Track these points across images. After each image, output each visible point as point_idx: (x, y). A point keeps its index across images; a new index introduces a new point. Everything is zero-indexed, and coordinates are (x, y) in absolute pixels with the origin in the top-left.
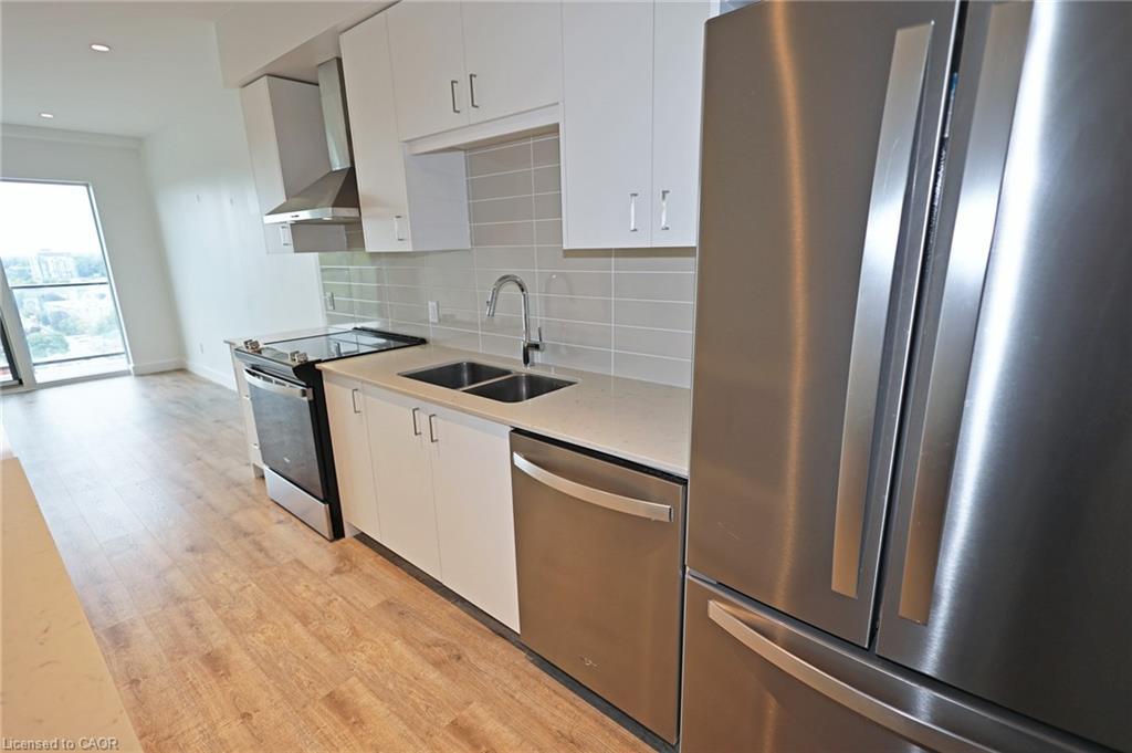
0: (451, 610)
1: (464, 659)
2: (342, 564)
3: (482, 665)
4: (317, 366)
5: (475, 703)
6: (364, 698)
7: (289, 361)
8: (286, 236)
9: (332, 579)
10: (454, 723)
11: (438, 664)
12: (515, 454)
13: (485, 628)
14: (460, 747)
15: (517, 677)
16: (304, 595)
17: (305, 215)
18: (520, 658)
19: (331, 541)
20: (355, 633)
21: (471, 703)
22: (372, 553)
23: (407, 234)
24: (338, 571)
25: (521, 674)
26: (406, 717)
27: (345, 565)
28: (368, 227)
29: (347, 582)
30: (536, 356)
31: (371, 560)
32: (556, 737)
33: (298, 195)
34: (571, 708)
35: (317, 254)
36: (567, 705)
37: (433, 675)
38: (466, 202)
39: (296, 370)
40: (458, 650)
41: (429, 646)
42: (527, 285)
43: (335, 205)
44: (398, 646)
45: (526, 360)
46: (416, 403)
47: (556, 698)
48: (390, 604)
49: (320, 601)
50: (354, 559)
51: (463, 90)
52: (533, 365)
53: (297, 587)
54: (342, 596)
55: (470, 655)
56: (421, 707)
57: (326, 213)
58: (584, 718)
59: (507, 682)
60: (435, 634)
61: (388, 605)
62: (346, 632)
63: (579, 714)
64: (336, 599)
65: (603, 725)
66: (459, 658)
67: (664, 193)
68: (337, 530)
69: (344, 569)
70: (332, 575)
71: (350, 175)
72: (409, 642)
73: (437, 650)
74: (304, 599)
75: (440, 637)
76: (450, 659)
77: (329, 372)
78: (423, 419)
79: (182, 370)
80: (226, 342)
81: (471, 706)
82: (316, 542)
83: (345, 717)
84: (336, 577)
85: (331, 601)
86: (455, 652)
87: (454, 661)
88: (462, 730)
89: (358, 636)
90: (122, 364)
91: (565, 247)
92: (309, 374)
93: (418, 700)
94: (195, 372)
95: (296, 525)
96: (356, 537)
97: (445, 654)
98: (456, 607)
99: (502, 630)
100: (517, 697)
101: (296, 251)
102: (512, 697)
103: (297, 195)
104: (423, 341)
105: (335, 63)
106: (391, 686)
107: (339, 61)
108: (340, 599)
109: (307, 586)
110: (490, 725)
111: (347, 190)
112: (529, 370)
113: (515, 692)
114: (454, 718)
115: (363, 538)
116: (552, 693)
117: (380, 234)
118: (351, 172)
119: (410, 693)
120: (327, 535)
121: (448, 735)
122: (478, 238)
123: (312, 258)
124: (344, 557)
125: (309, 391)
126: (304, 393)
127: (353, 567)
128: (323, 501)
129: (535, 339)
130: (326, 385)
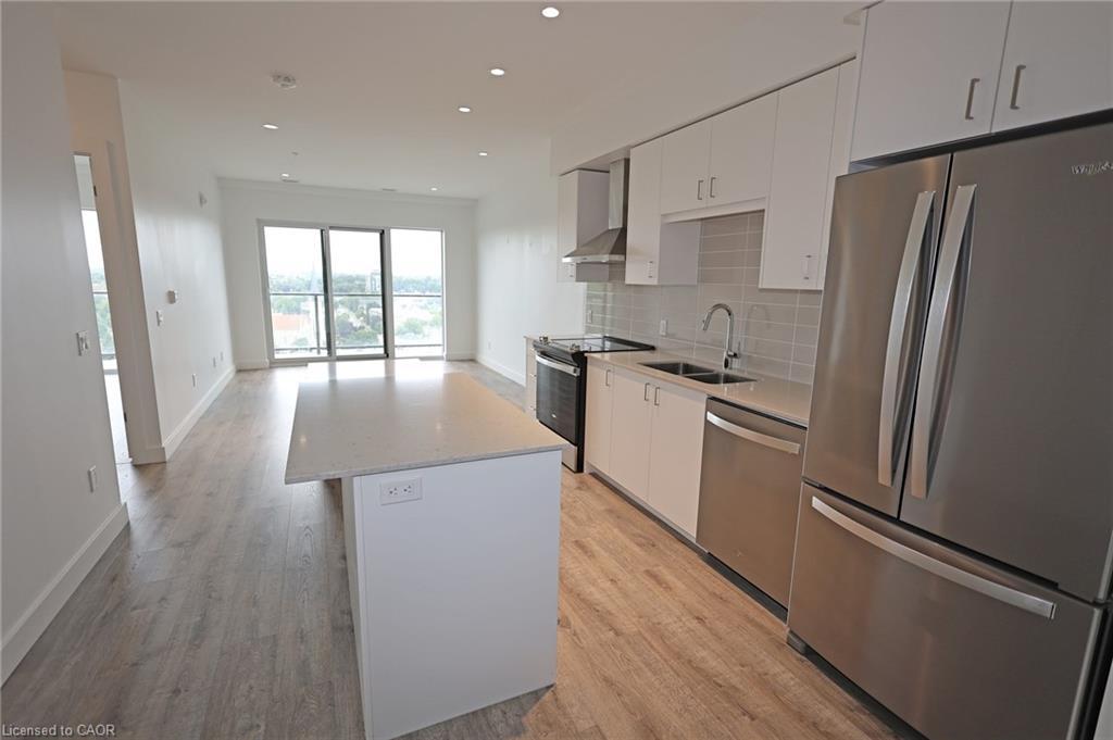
1: (657, 547)
3: (669, 553)
4: (586, 354)
5: (661, 567)
6: (596, 548)
7: (568, 350)
8: (572, 270)
11: (639, 545)
12: (708, 413)
17: (590, 259)
18: (694, 556)
19: (576, 472)
20: (590, 519)
22: (601, 484)
23: (655, 273)
24: (579, 488)
26: (619, 561)
27: (582, 486)
28: (629, 267)
29: (585, 495)
30: (735, 363)
31: (600, 487)
33: (587, 245)
35: (585, 284)
37: (636, 549)
38: (698, 253)
39: (573, 355)
41: (635, 536)
42: (734, 312)
43: (612, 253)
44: (616, 531)
45: (726, 366)
46: (649, 379)
50: (588, 484)
51: (705, 187)
52: (731, 369)
54: (583, 501)
55: (661, 546)
56: (629, 560)
57: (605, 258)
59: (683, 563)
60: (639, 531)
61: (611, 511)
62: (585, 518)
64: (579, 501)
65: (743, 597)
66: (654, 546)
68: (580, 468)
70: (575, 489)
71: (623, 232)
72: (623, 531)
73: (640, 538)
75: (643, 533)
76: (648, 544)
77: (592, 358)
78: (651, 390)
79: (473, 360)
80: (524, 337)
81: (659, 567)
82: (567, 471)
83: (586, 552)
84: (578, 491)
85: (576, 502)
86: (652, 543)
88: (652, 575)
90: (438, 352)
91: (760, 286)
92: (580, 359)
93: (628, 557)
94: (483, 362)
96: (591, 474)
97: (643, 541)
99: (683, 539)
100: (689, 571)
101: (577, 281)
102: (686, 571)
103: (585, 246)
104: (652, 348)
105: (623, 163)
106: (611, 547)
107: (627, 162)
108: (581, 502)
111: (620, 243)
112: (728, 371)
113: (688, 569)
114: (648, 569)
115: (595, 475)
117: (636, 273)
118: (624, 231)
119: (622, 552)
120: (573, 469)
122: (704, 278)
123: (583, 285)
124: (582, 482)
125: (579, 370)
126: (575, 371)
127: (589, 488)
128: (575, 445)
129: (735, 350)
130: (589, 368)
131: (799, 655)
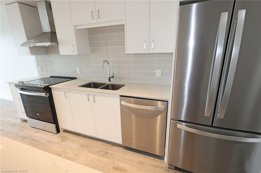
0: (99, 143)
1: (109, 153)
2: (63, 139)
3: (113, 153)
4: (50, 87)
5: (116, 162)
8: (27, 50)
9: (62, 143)
10: (113, 167)
11: (103, 156)
12: (122, 102)
13: (110, 145)
14: (117, 172)
15: (123, 153)
16: (56, 149)
17: (38, 44)
18: (122, 149)
19: (57, 134)
21: (115, 162)
22: (71, 134)
23: (76, 50)
24: (63, 141)
25: (124, 152)
26: (101, 170)
27: (64, 139)
29: (67, 143)
31: (71, 136)
32: (138, 163)
34: (138, 156)
36: (137, 156)
37: (103, 159)
38: (89, 42)
39: (43, 88)
40: (106, 151)
41: (98, 152)
42: (109, 63)
43: (51, 42)
44: (90, 154)
45: (109, 81)
47: (134, 155)
48: (82, 145)
49: (62, 149)
50: (66, 137)
53: (52, 148)
54: (68, 147)
55: (109, 152)
56: (103, 166)
58: (141, 157)
59: (121, 155)
60: (98, 149)
61: (82, 146)
63: (140, 157)
64: (66, 148)
65: (146, 158)
66: (107, 153)
67: (153, 41)
68: (58, 131)
69: (64, 140)
70: (61, 142)
72: (93, 153)
73: (101, 153)
74: (56, 150)
75: (100, 150)
77: (53, 88)
78: (91, 97)
80: (7, 83)
81: (116, 163)
82: (52, 135)
84: (63, 143)
85: (65, 149)
86: (106, 152)
87: (106, 154)
88: (116, 168)
89: (77, 155)
91: (126, 53)
92: (47, 89)
93: (102, 165)
95: (42, 132)
96: (63, 131)
97: (103, 153)
98: (100, 142)
99: (114, 144)
100: (125, 157)
102: (124, 158)
104: (75, 78)
106: (93, 164)
108: (67, 148)
109: (55, 147)
110: (122, 165)
113: (124, 156)
114: (113, 166)
115: (66, 131)
116: (132, 154)
119: (99, 164)
121: (113, 170)
124: (62, 137)
125: (48, 94)
126: (46, 95)
127: (67, 139)
128: (54, 124)
129: (112, 75)
130: (53, 92)
131: (174, 171)
